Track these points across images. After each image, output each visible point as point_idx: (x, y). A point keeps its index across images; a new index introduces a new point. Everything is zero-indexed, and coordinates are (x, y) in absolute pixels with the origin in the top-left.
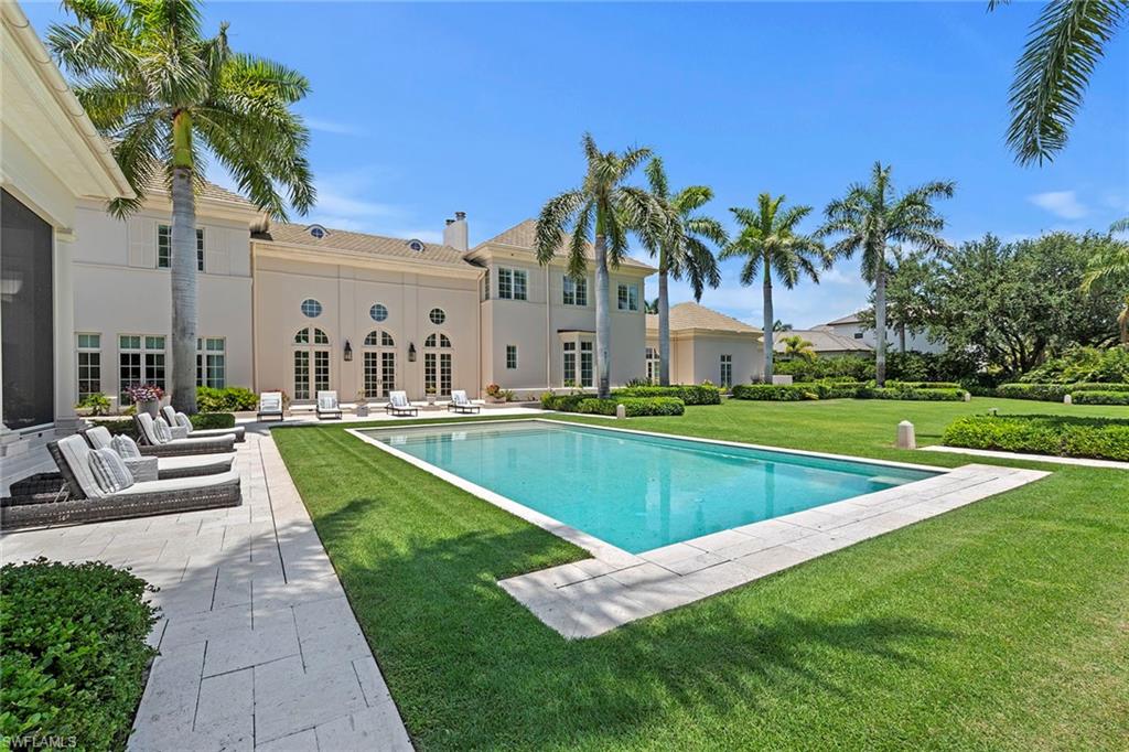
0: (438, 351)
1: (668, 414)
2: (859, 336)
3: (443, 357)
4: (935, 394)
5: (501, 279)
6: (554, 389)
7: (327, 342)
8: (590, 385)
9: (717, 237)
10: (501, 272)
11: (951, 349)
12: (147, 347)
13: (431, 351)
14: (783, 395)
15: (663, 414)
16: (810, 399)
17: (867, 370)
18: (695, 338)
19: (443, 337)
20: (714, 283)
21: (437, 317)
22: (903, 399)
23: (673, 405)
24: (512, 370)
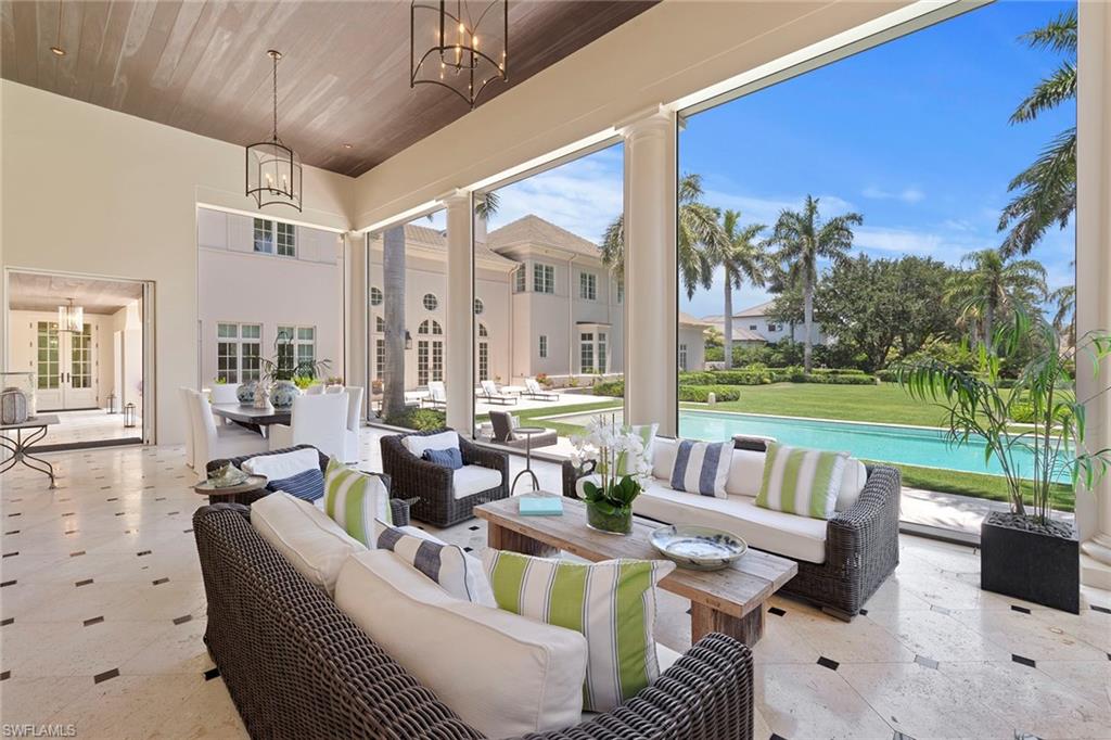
2: (753, 328)
4: (855, 379)
11: (840, 342)
12: (243, 336)
14: (748, 380)
16: (765, 383)
17: (773, 357)
22: (830, 383)
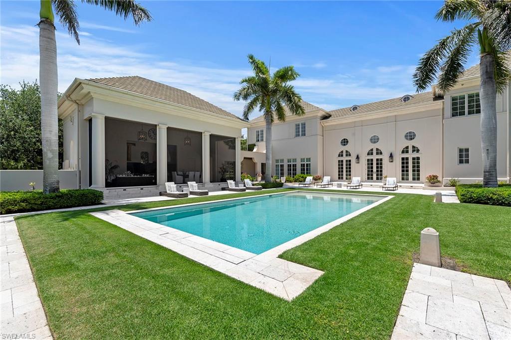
24: (464, 165)
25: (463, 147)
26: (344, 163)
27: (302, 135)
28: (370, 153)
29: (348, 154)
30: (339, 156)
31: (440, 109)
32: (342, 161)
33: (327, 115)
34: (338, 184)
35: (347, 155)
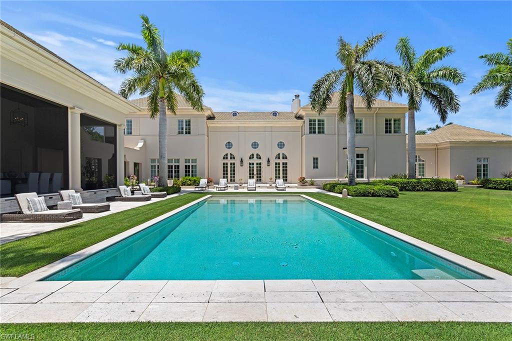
0: (281, 161)
1: (383, 196)
3: (283, 164)
5: (310, 124)
6: (340, 179)
7: (234, 159)
8: (362, 177)
9: (454, 78)
10: (310, 121)
13: (278, 161)
15: (379, 196)
18: (451, 148)
19: (283, 154)
20: (455, 109)
21: (281, 145)
23: (387, 191)
24: (316, 169)
25: (316, 157)
26: (229, 166)
27: (186, 133)
28: (251, 157)
29: (233, 157)
30: (224, 158)
31: (300, 126)
32: (227, 164)
33: (212, 116)
34: (236, 186)
35: (231, 158)
